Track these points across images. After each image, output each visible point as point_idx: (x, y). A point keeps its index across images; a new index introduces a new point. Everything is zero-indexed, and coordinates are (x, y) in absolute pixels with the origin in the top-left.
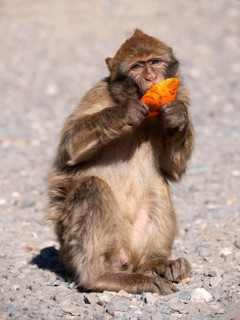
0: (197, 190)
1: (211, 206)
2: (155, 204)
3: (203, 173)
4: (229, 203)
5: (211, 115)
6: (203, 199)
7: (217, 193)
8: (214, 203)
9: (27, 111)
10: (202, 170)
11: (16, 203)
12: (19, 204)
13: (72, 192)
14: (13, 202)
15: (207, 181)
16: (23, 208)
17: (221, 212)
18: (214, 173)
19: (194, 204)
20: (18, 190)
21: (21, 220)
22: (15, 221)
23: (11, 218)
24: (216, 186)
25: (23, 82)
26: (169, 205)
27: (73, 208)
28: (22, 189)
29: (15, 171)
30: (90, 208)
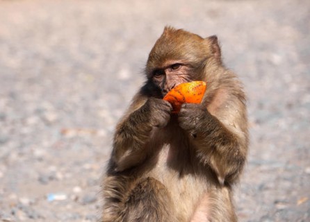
0: (267, 189)
1: (280, 206)
2: (215, 206)
3: (274, 170)
4: (300, 202)
5: (290, 106)
6: (273, 198)
7: (289, 192)
8: (284, 202)
9: (96, 97)
10: (275, 166)
11: (76, 199)
12: (80, 200)
13: (127, 194)
14: (73, 197)
15: (278, 179)
16: (84, 204)
17: (290, 213)
18: (286, 170)
19: (263, 203)
20: (80, 185)
21: (81, 217)
22: (75, 218)
23: (70, 215)
24: (287, 184)
25: (95, 65)
26: (229, 208)
27: (128, 210)
28: (84, 184)
29: (78, 163)
30: (145, 211)
